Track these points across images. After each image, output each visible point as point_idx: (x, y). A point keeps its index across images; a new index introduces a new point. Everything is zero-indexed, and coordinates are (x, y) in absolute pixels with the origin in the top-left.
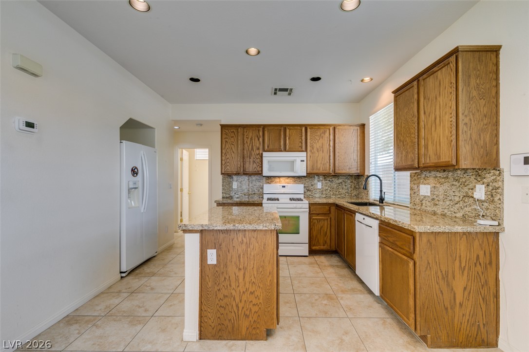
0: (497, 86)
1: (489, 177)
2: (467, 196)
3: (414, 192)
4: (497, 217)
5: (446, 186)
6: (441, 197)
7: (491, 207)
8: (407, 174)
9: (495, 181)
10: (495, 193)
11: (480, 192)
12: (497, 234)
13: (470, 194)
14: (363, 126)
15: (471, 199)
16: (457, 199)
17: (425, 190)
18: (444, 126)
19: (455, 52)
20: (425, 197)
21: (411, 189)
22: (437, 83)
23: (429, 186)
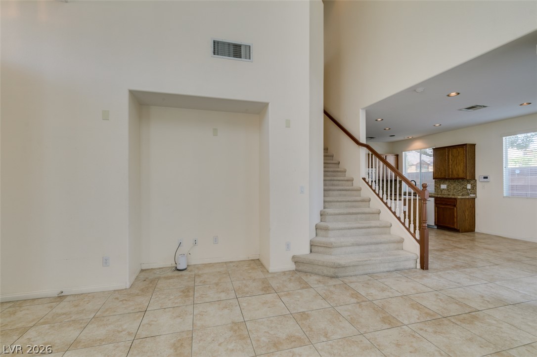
0: (475, 155)
1: (472, 182)
2: (464, 188)
3: (437, 187)
4: (475, 193)
5: (455, 185)
6: (452, 189)
7: (473, 191)
8: (434, 180)
9: (474, 183)
10: (474, 187)
11: (469, 186)
12: (475, 198)
13: (465, 187)
14: (397, 156)
15: (465, 189)
16: (459, 189)
17: (444, 186)
18: (461, 166)
19: (466, 145)
20: (443, 189)
21: (435, 186)
22: (458, 152)
23: (446, 186)
